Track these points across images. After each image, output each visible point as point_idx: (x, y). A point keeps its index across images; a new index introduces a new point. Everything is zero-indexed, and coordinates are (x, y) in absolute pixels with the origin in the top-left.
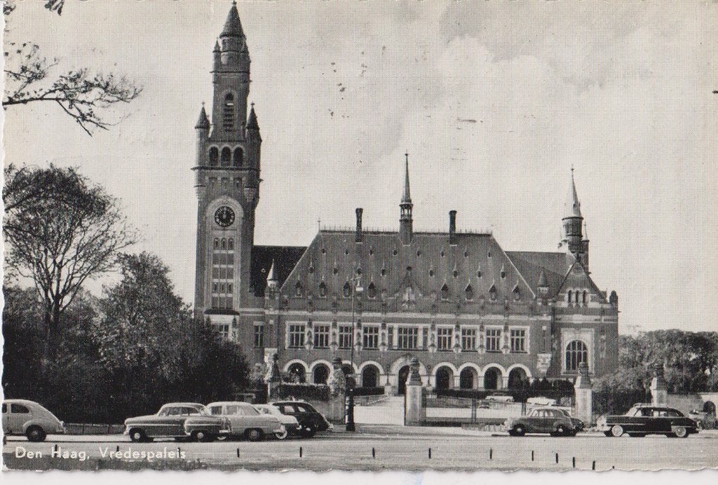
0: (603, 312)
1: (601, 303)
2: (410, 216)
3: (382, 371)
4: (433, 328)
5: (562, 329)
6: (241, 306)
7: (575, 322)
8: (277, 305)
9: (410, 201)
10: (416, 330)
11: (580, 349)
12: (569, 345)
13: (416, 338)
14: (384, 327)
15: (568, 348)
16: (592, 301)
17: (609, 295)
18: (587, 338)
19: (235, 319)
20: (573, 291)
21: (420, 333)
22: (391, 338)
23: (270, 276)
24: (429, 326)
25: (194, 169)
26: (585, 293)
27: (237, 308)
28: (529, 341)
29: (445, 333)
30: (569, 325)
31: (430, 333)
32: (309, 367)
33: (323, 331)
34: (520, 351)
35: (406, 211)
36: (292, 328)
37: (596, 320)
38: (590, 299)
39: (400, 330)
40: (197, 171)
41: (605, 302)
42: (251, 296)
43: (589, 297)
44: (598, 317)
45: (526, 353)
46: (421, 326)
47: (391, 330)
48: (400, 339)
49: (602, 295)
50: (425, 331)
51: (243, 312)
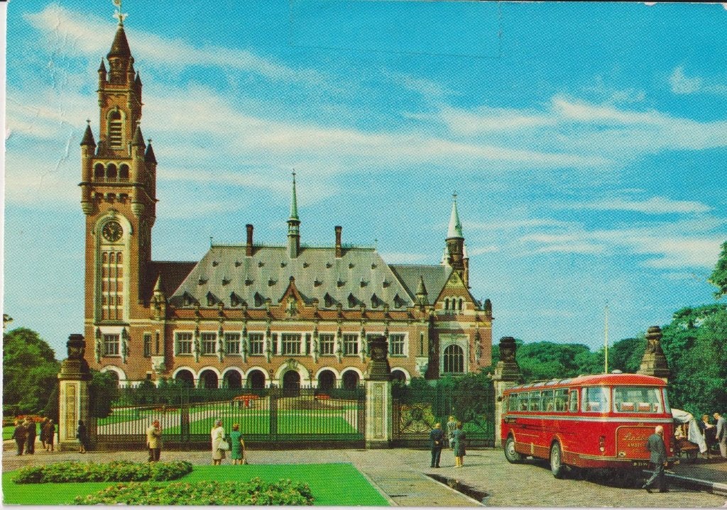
0: (478, 319)
1: (476, 310)
2: (298, 231)
3: (267, 376)
4: (316, 334)
5: (440, 335)
6: (130, 318)
7: (451, 328)
8: (163, 315)
9: (297, 217)
10: (299, 337)
11: (456, 352)
12: (447, 349)
13: (299, 344)
14: (269, 335)
15: (446, 351)
16: (468, 308)
17: (483, 303)
18: (463, 343)
19: (124, 330)
20: (450, 299)
21: (303, 340)
22: (275, 345)
23: (156, 287)
24: (312, 333)
25: (80, 185)
26: (461, 302)
27: (126, 319)
28: (408, 346)
29: (327, 339)
30: (446, 331)
31: (312, 339)
32: (197, 374)
33: (210, 339)
34: (400, 355)
35: (294, 228)
36: (179, 335)
37: (471, 326)
38: (466, 307)
39: (284, 337)
40: (83, 186)
41: (480, 310)
42: (140, 308)
43: (464, 305)
44: (474, 323)
45: (406, 357)
46: (304, 333)
47: (275, 337)
48: (284, 345)
49: (477, 304)
50: (308, 337)
51: (132, 323)
